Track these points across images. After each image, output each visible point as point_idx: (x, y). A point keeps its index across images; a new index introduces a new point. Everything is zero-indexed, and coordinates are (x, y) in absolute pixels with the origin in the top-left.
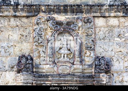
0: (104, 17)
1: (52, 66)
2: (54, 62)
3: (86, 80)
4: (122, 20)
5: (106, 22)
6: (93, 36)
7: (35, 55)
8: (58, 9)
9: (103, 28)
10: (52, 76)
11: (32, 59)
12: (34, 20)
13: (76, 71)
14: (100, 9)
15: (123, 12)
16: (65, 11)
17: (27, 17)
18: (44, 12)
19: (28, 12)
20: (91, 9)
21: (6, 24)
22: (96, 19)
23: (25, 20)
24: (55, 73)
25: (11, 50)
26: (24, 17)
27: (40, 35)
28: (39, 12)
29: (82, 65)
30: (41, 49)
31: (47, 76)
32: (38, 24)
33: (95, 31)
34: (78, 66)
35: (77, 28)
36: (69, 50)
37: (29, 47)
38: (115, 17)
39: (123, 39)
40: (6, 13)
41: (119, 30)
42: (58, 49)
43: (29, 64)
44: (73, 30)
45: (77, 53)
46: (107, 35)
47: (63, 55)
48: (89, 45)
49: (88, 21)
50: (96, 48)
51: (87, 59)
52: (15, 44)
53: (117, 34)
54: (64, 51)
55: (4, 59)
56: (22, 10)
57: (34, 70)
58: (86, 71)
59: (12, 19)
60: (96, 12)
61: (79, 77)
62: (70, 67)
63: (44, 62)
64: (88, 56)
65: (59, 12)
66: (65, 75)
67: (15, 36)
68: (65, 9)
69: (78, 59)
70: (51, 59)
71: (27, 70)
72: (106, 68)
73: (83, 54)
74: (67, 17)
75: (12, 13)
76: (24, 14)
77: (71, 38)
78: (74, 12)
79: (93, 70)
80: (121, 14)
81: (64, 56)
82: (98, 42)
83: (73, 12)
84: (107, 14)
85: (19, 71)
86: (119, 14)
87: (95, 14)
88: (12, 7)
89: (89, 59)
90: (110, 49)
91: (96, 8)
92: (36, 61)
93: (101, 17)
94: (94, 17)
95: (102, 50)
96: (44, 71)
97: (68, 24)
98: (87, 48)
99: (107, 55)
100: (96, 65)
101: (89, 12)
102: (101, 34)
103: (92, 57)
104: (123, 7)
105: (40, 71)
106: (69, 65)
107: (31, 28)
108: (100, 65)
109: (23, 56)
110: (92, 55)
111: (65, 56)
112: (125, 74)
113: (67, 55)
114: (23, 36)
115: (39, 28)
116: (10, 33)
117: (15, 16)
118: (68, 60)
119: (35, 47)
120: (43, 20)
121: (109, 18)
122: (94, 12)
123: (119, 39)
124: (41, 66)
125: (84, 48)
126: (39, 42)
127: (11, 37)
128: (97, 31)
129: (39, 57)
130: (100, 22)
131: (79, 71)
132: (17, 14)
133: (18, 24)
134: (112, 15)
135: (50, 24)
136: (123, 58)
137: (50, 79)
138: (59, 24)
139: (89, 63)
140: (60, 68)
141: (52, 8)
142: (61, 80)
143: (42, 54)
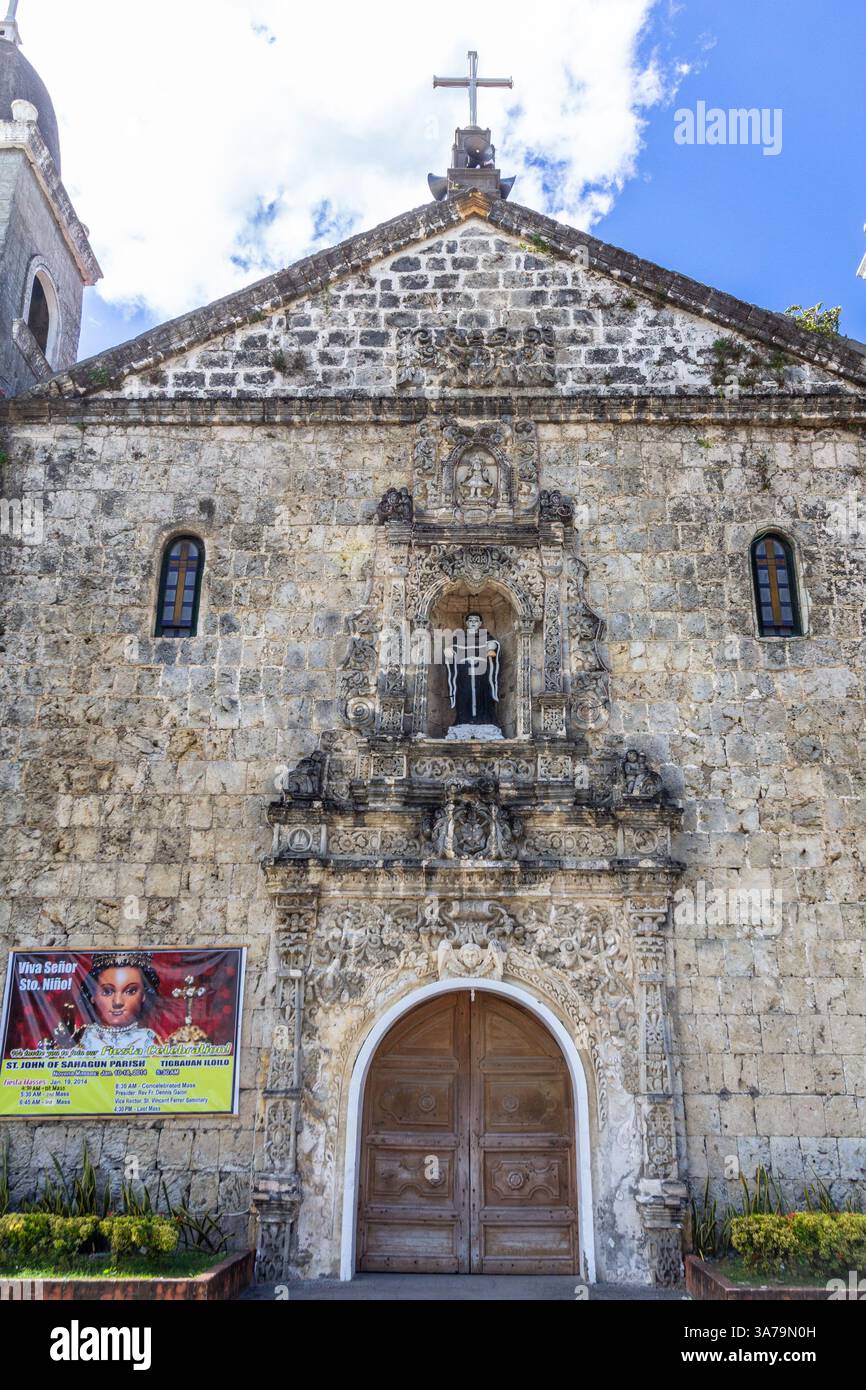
0: (557, 422)
1: (450, 510)
2: (456, 504)
3: (521, 536)
4: (593, 428)
5: (562, 432)
6: (535, 455)
7: (417, 491)
8: (464, 406)
9: (554, 444)
10: (451, 529)
11: (410, 498)
12: (417, 428)
13: (501, 520)
14: (549, 406)
15: (595, 413)
16: (478, 412)
17: (402, 424)
18: (436, 413)
19: (404, 414)
20: (530, 405)
21: (359, 437)
22: (540, 426)
23: (397, 430)
24: (457, 524)
25: (369, 485)
26: (394, 424)
27: (428, 455)
28: (425, 414)
29: (513, 508)
30: (428, 482)
31: (441, 530)
32: (422, 435)
33: (538, 446)
34: (505, 510)
35: (502, 439)
36: (487, 481)
37: (405, 480)
38: (578, 422)
39: (597, 463)
40: (359, 417)
41: (587, 446)
42: (463, 479)
43: (403, 504)
44: (495, 444)
45: (502, 486)
46: (563, 456)
47: (473, 491)
48: (527, 472)
49: (524, 428)
50: (541, 480)
51: (522, 499)
52: (377, 475)
53: (582, 452)
54: (476, 482)
55: (352, 503)
56: (392, 408)
57: (415, 520)
58: (521, 522)
59: (371, 430)
60: (539, 413)
61: (507, 530)
62: (489, 512)
63: (435, 505)
64: (525, 494)
65: (466, 414)
66: (478, 528)
67: (377, 459)
68: (477, 408)
69: (505, 497)
70: (448, 498)
71: (399, 516)
72: (562, 512)
73: (515, 489)
74: (481, 422)
75: (371, 416)
76: (396, 419)
77: (490, 460)
78: (495, 413)
79: (536, 520)
80: (591, 416)
81: (476, 493)
82: (545, 468)
83: (493, 413)
84: (562, 417)
85: (383, 520)
86: (586, 415)
87: (539, 417)
88: (370, 404)
89: (527, 497)
90: (570, 482)
91: (539, 403)
92: (419, 502)
93: (550, 422)
94: (537, 422)
95: (553, 483)
96: (434, 521)
97: (485, 432)
98: (523, 478)
99: (566, 491)
100: (542, 507)
101: (525, 411)
102: (551, 454)
103: (533, 495)
104: (596, 401)
105: (427, 521)
106: (486, 508)
107: (409, 445)
108: (550, 507)
109: (392, 491)
110: (533, 490)
111: (479, 491)
112: (601, 529)
113: (483, 491)
114: (393, 459)
115: (424, 443)
116: (367, 454)
117: (377, 423)
118: (484, 499)
119: (416, 477)
120: (434, 427)
121: (566, 425)
122: (535, 413)
123: (588, 463)
124: (429, 512)
125: (517, 478)
126: (426, 467)
127: (368, 462)
128: (543, 447)
129: (426, 496)
130: (548, 432)
131: (507, 520)
132: (382, 418)
133: (383, 437)
134: (573, 417)
135: (446, 433)
136: (596, 498)
137: (447, 534)
138: (467, 432)
139: (528, 507)
140: (468, 514)
141: (452, 403)
142: (470, 538)
143: (431, 490)
